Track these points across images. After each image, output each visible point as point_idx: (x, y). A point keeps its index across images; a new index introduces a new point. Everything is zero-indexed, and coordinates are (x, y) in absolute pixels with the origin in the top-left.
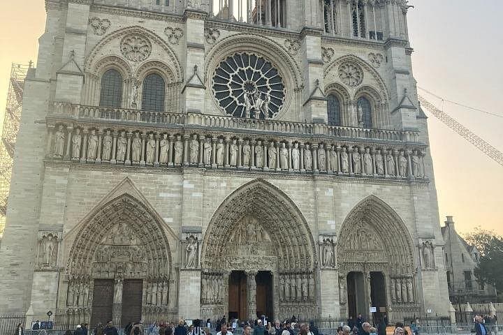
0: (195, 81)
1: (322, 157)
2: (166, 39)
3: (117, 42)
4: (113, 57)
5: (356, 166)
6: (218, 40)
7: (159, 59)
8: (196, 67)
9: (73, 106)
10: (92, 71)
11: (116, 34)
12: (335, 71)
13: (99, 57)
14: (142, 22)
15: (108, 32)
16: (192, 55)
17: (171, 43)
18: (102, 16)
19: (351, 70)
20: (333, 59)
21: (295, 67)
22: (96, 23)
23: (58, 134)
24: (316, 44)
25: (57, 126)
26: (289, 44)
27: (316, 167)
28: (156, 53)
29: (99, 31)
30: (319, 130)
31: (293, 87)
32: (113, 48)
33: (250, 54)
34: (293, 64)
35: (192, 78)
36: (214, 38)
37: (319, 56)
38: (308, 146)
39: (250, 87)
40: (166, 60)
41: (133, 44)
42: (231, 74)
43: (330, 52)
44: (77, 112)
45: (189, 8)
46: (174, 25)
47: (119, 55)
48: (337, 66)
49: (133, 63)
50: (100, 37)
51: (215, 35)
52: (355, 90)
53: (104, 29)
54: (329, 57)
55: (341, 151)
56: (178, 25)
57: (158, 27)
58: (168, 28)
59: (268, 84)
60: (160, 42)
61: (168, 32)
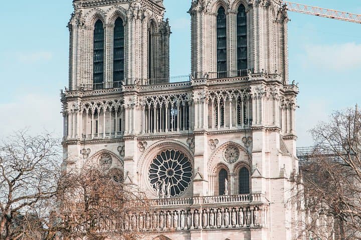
0: (128, 181)
2: (118, 153)
6: (146, 148)
7: (116, 167)
8: (128, 172)
11: (94, 156)
12: (220, 155)
14: (106, 146)
15: (90, 156)
16: (127, 165)
17: (121, 156)
18: (86, 147)
19: (233, 151)
20: (217, 146)
22: (84, 152)
24: (201, 141)
26: (190, 141)
28: (114, 163)
29: (86, 156)
33: (170, 151)
35: (126, 178)
36: (144, 148)
39: (170, 173)
41: (104, 160)
42: (159, 166)
43: (216, 142)
46: (121, 144)
48: (222, 150)
50: (86, 160)
51: (145, 145)
52: (233, 165)
53: (88, 155)
54: (215, 145)
56: (123, 144)
58: (119, 147)
59: (181, 169)
60: (115, 156)
61: (120, 149)
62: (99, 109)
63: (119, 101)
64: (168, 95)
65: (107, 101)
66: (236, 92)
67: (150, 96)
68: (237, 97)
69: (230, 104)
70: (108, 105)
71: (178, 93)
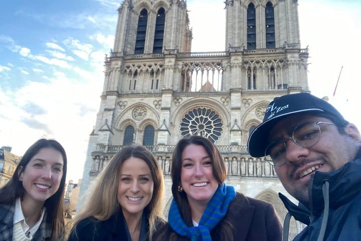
0: (164, 128)
1: (234, 165)
2: (153, 106)
3: (131, 111)
4: (129, 120)
5: (258, 171)
6: (181, 103)
7: (150, 118)
8: (164, 120)
9: (104, 147)
10: (118, 128)
11: (130, 108)
12: (253, 112)
13: (122, 120)
14: (142, 100)
15: (126, 107)
16: (164, 114)
17: (157, 109)
18: (124, 100)
20: (251, 105)
21: (227, 113)
22: (121, 104)
23: (96, 160)
24: (238, 98)
25: (96, 156)
26: (223, 100)
27: (230, 172)
28: (149, 115)
29: (122, 107)
30: (234, 149)
31: (227, 125)
32: (129, 115)
33: (202, 108)
34: (226, 111)
35: (162, 126)
36: (179, 102)
37: (239, 105)
38: (226, 160)
39: (201, 127)
40: (154, 118)
41: (139, 112)
42: (190, 121)
43: (250, 101)
44: (106, 149)
45: (164, 89)
46: (158, 99)
47: (132, 118)
48: (255, 109)
49: (137, 121)
50: (123, 110)
51: (180, 101)
53: (125, 106)
54: (249, 104)
55: (249, 161)
56: (160, 98)
57: (150, 101)
58: (155, 101)
59: (212, 124)
60: (150, 108)
61: (156, 103)
62: (139, 70)
63: (158, 64)
64: (204, 61)
65: (148, 64)
66: (269, 62)
67: (187, 62)
68: (270, 65)
69: (264, 71)
70: (148, 67)
71: (214, 61)
